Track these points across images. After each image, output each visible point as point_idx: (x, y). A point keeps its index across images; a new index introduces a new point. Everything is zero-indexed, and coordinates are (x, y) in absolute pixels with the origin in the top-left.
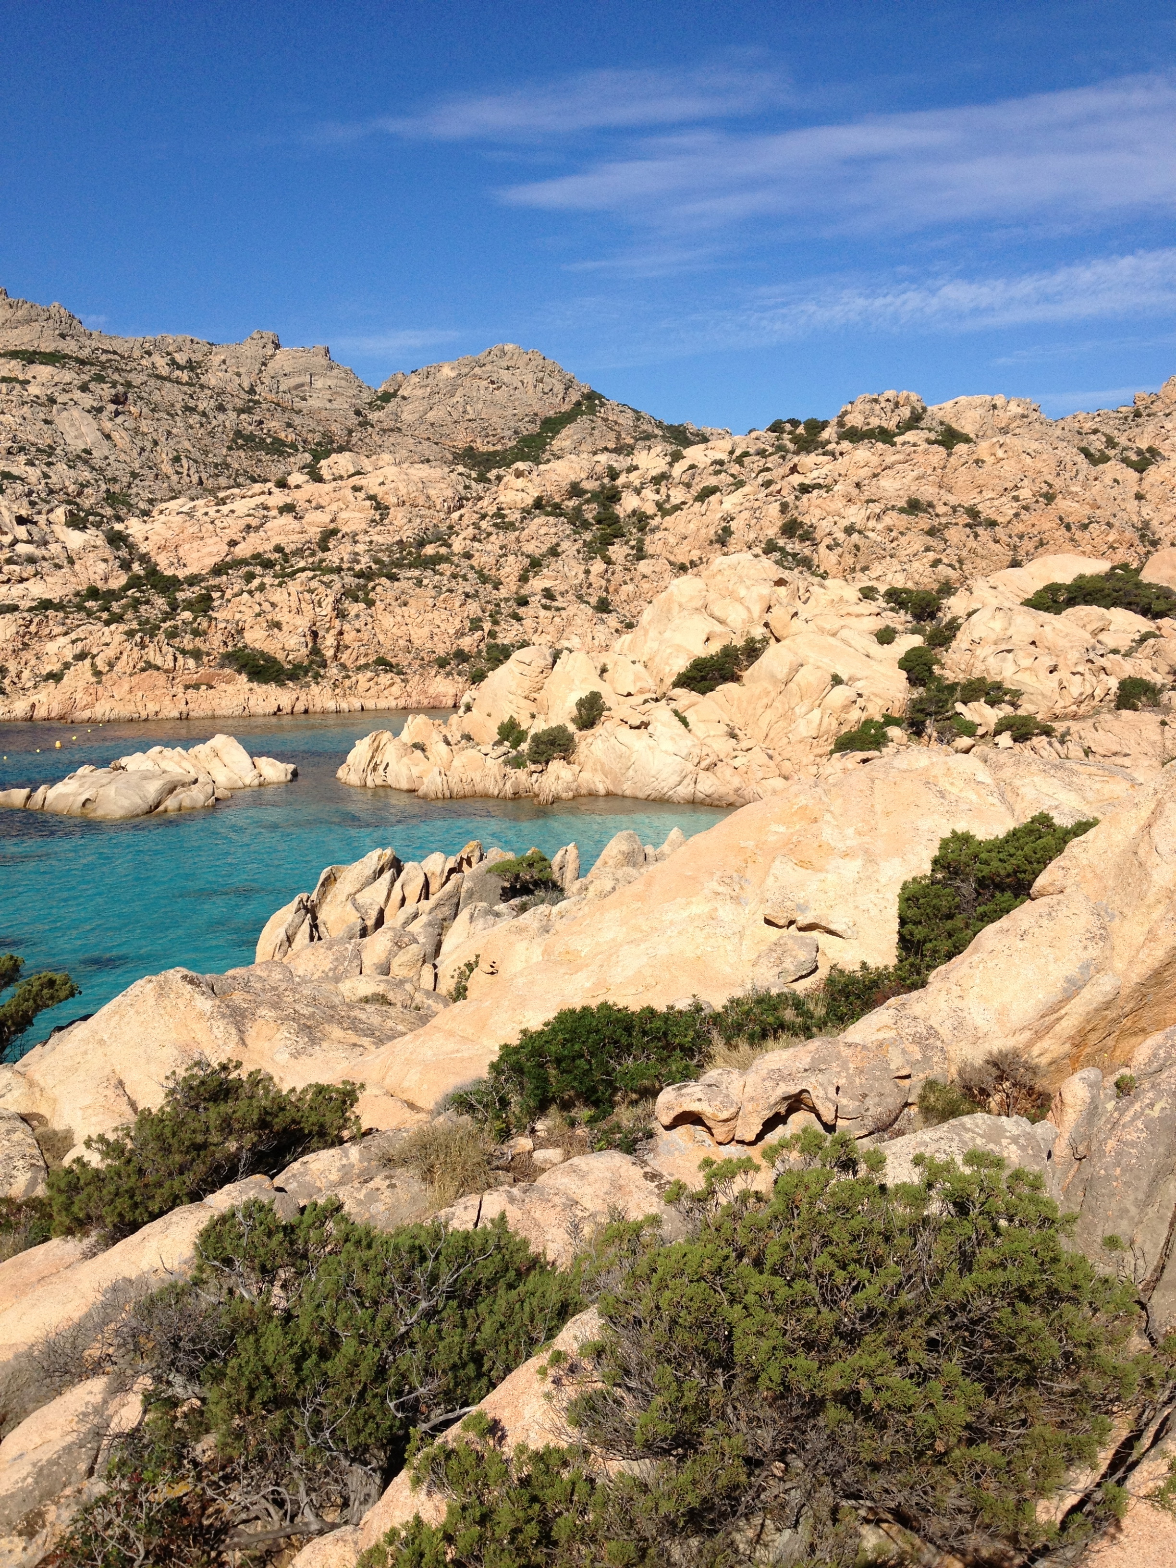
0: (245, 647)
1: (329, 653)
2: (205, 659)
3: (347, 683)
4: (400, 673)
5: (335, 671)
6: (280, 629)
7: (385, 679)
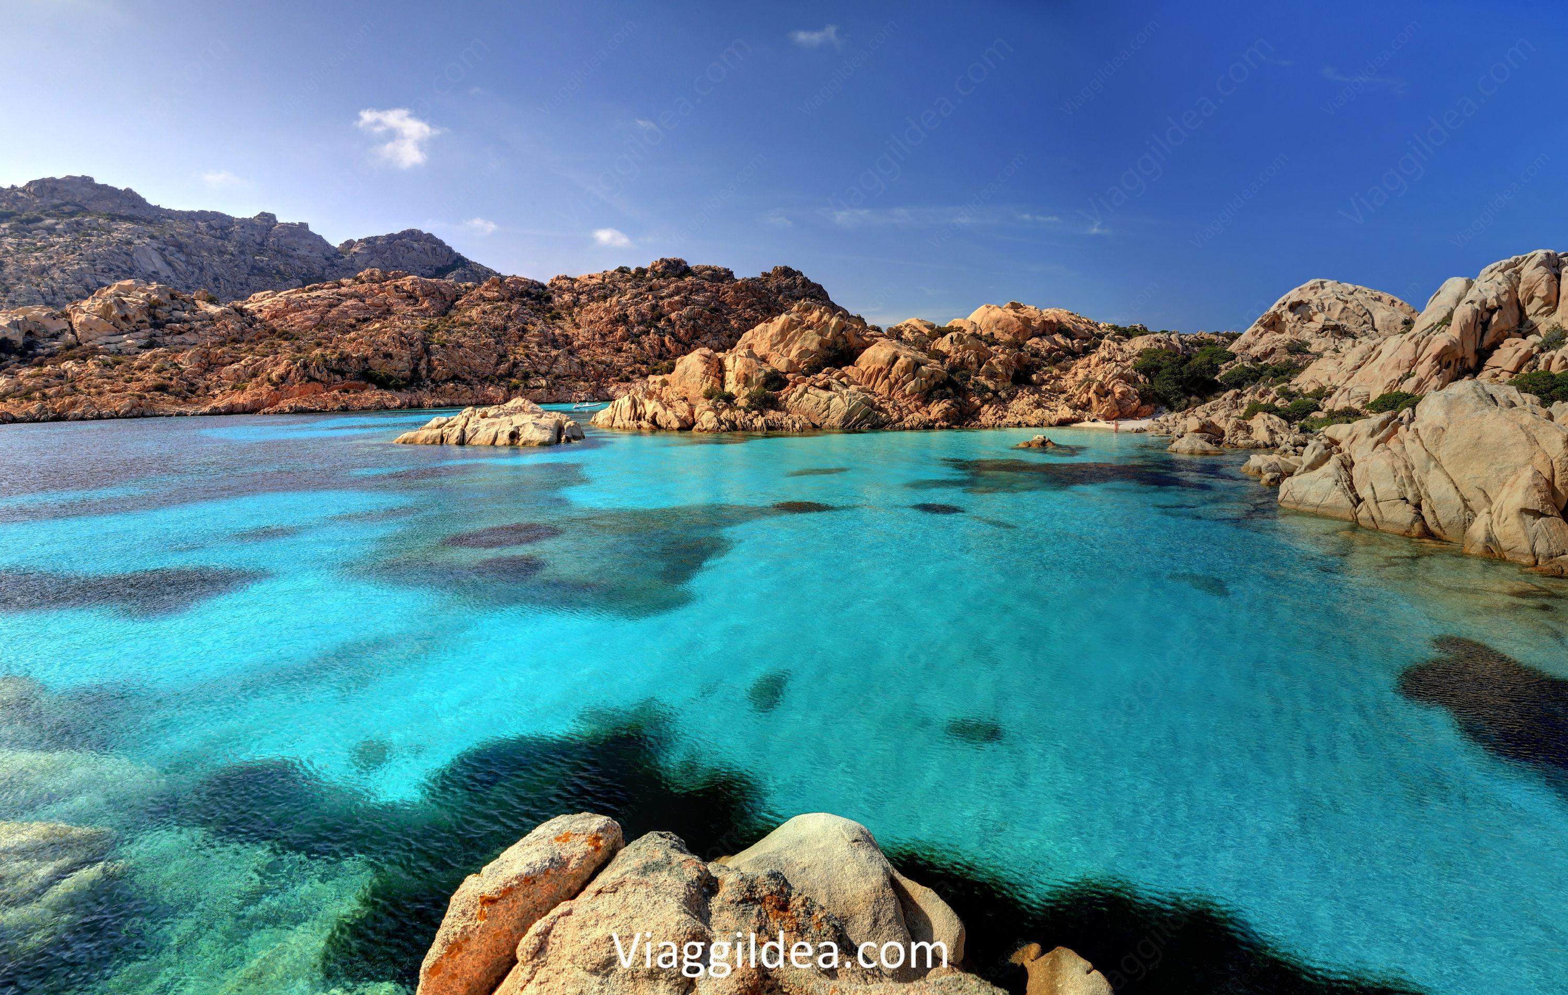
0: (370, 368)
1: (424, 372)
2: (348, 375)
3: (439, 390)
4: (468, 384)
5: (429, 382)
6: (392, 358)
7: (461, 387)
